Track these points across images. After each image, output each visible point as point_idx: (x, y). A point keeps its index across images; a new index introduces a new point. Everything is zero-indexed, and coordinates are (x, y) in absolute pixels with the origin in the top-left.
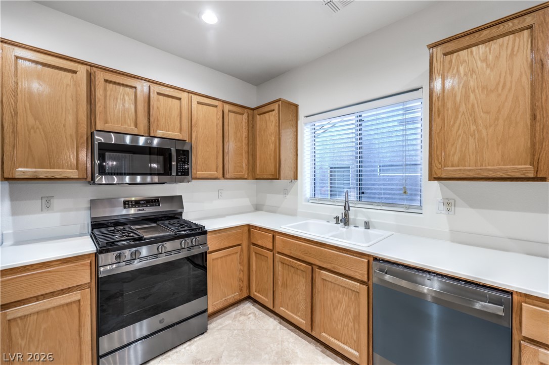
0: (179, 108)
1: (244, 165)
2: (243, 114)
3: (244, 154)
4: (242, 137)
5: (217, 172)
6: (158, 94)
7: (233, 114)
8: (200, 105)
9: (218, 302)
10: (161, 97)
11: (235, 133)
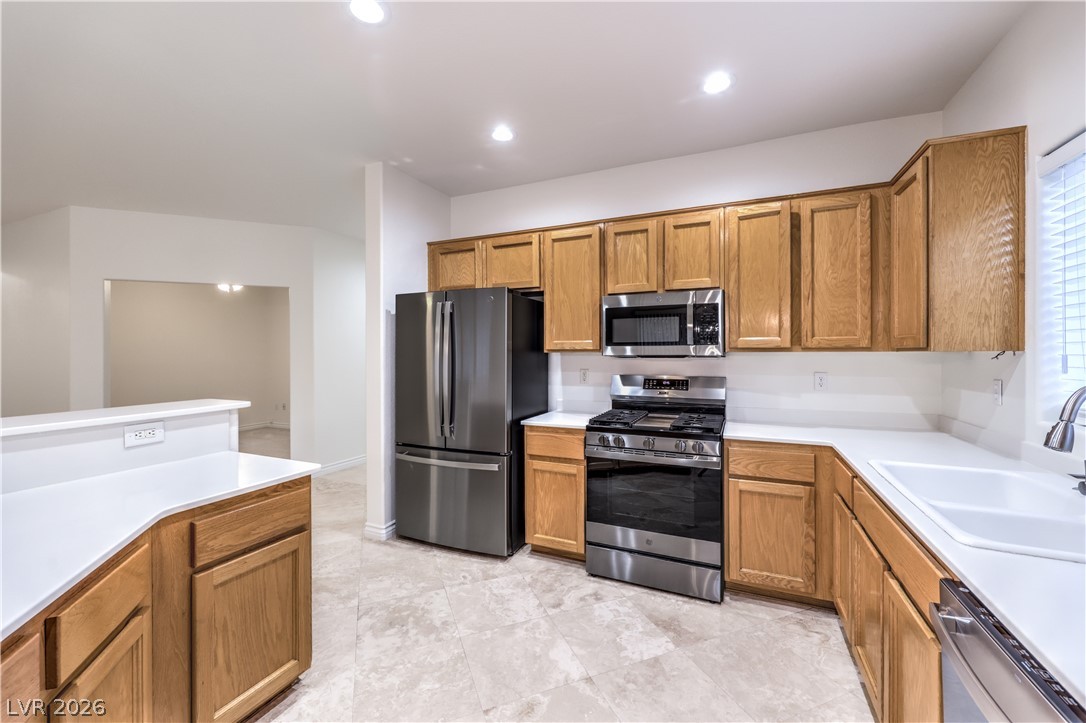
0: (707, 238)
1: (859, 317)
2: (856, 206)
3: (859, 295)
4: (855, 256)
5: (780, 336)
6: (676, 227)
7: (827, 213)
8: (745, 222)
9: (752, 572)
10: (680, 231)
11: (834, 252)
